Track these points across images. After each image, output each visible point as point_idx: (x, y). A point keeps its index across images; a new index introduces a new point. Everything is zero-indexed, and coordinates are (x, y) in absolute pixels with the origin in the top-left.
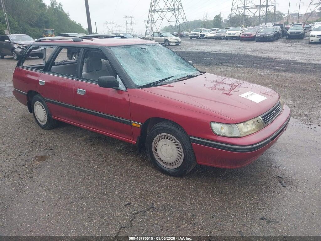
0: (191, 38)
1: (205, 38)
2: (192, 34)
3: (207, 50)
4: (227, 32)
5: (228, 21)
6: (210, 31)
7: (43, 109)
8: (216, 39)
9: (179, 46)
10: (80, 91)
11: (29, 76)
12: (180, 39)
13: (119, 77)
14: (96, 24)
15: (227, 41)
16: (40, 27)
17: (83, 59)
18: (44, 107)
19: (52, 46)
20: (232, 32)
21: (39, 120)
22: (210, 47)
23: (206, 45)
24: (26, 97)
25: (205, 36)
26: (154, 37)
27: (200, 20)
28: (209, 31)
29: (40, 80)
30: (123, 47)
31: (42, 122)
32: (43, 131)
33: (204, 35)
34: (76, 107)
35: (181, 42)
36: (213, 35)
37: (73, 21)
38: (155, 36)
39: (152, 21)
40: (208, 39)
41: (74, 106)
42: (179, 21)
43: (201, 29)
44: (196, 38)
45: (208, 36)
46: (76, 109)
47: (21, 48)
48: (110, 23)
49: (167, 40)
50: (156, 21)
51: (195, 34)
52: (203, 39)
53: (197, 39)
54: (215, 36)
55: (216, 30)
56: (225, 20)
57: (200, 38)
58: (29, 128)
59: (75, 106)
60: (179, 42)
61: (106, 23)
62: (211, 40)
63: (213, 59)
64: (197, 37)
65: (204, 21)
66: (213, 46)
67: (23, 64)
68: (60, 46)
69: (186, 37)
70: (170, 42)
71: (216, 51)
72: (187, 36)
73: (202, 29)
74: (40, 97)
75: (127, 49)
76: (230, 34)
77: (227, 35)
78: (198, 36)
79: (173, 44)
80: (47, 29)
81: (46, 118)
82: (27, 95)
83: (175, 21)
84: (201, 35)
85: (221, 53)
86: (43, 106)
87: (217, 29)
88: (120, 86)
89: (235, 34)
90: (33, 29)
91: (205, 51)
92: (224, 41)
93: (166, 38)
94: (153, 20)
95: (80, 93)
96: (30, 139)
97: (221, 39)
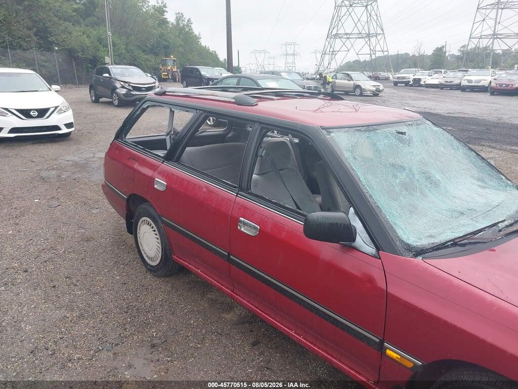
0: (396, 84)
1: (421, 86)
2: (398, 78)
3: (434, 109)
4: (465, 78)
5: (458, 58)
6: (430, 75)
7: (156, 234)
8: (442, 88)
9: (379, 98)
10: (245, 224)
11: (136, 166)
12: (381, 86)
13: (357, 213)
14: (238, 53)
15: (464, 93)
16: (156, 54)
17: (258, 148)
18: (157, 232)
19: (188, 109)
20: (474, 78)
21: (145, 253)
22: (438, 104)
23: (429, 99)
24: (125, 203)
25: (422, 83)
26: (337, 81)
27: (407, 54)
28: (429, 73)
29: (156, 179)
30: (358, 130)
31: (149, 259)
32: (149, 278)
33: (419, 80)
34: (231, 257)
35: (382, 90)
36: (436, 82)
37: (206, 46)
38: (340, 79)
39: (331, 53)
40: (427, 87)
41: (227, 254)
42: (375, 54)
43: (414, 69)
44: (404, 85)
45: (427, 83)
46: (229, 260)
47: (126, 88)
48: (260, 52)
49: (358, 86)
50: (336, 52)
51: (404, 78)
52: (417, 86)
53: (406, 86)
54: (441, 84)
55: (441, 73)
56: (453, 56)
57: (411, 85)
58: (123, 264)
59: (229, 254)
60: (380, 91)
61: (255, 52)
62: (432, 89)
63: (454, 129)
64: (407, 84)
65: (414, 56)
66: (442, 101)
67: (126, 135)
68: (205, 111)
69: (385, 81)
70: (365, 90)
71: (453, 112)
72: (387, 79)
73: (417, 69)
74: (151, 211)
75: (367, 134)
76: (469, 81)
77: (465, 83)
78: (409, 82)
79: (369, 93)
80: (167, 57)
81: (160, 255)
82: (128, 200)
83: (368, 54)
84: (414, 79)
85: (463, 118)
86: (155, 228)
87: (443, 71)
88: (358, 239)
89: (479, 81)
90: (146, 56)
91: (430, 111)
92: (458, 93)
93: (358, 83)
94: (333, 52)
95: (246, 229)
96: (124, 300)
97: (451, 89)
